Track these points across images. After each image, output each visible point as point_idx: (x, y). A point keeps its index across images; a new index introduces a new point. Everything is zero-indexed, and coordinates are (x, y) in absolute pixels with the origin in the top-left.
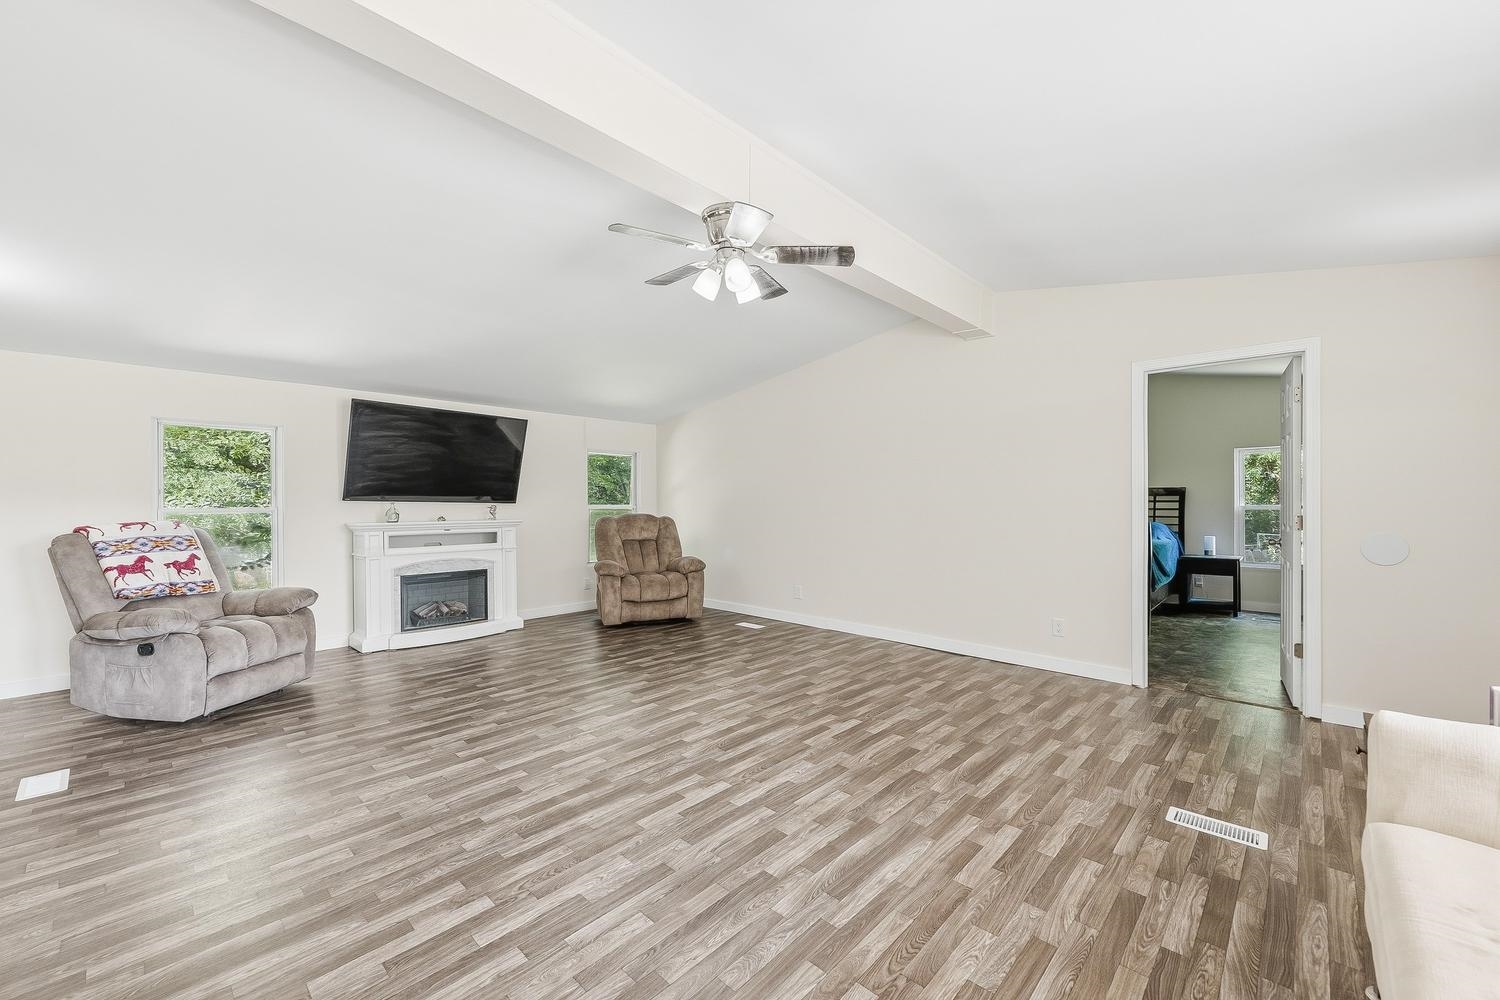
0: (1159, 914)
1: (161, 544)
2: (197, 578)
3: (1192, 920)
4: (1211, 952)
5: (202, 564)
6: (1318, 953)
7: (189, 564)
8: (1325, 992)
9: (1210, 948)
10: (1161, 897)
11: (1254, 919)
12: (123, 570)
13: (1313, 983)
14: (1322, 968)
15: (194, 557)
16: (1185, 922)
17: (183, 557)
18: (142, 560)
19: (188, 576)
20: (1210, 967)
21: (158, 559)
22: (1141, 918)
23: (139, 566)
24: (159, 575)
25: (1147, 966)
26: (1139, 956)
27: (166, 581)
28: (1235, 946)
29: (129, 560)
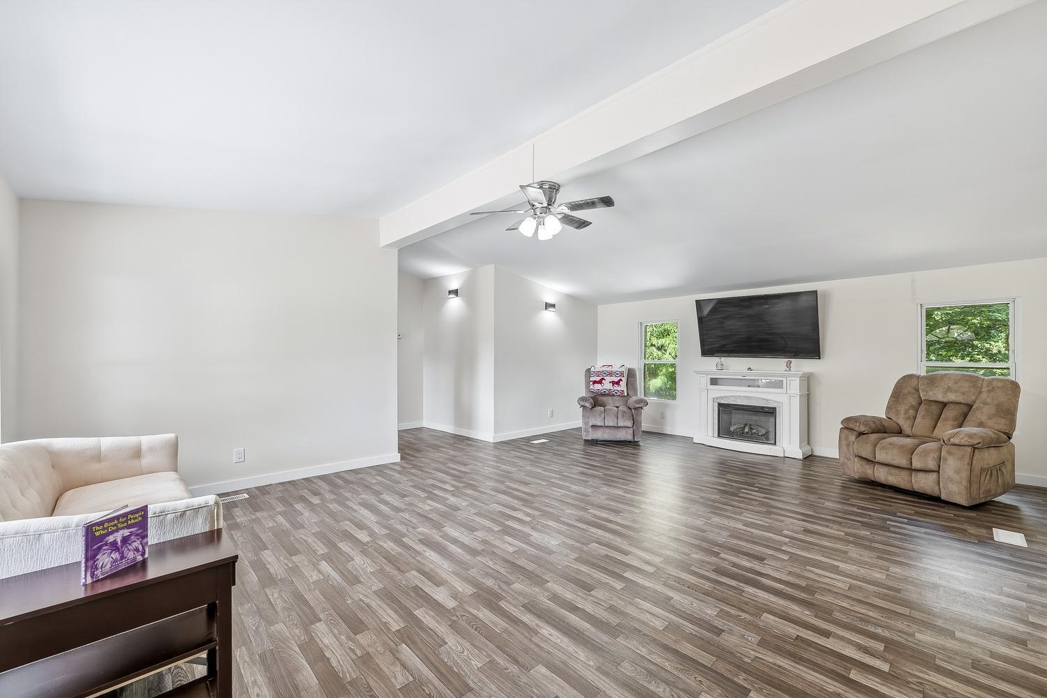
0: (340, 633)
1: (610, 374)
2: (619, 388)
3: (325, 646)
4: (302, 638)
5: (623, 384)
6: (256, 690)
7: (618, 383)
8: (243, 668)
9: (305, 639)
10: (350, 643)
11: (299, 678)
12: (595, 382)
13: (251, 668)
14: (250, 681)
15: (621, 380)
16: (326, 641)
17: (616, 379)
18: (603, 379)
19: (616, 388)
20: (297, 631)
21: (608, 379)
22: (343, 624)
23: (600, 382)
24: (607, 385)
25: (318, 610)
26: (324, 610)
27: (608, 388)
28: (295, 652)
29: (598, 379)
